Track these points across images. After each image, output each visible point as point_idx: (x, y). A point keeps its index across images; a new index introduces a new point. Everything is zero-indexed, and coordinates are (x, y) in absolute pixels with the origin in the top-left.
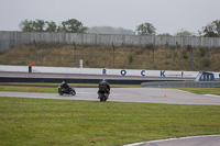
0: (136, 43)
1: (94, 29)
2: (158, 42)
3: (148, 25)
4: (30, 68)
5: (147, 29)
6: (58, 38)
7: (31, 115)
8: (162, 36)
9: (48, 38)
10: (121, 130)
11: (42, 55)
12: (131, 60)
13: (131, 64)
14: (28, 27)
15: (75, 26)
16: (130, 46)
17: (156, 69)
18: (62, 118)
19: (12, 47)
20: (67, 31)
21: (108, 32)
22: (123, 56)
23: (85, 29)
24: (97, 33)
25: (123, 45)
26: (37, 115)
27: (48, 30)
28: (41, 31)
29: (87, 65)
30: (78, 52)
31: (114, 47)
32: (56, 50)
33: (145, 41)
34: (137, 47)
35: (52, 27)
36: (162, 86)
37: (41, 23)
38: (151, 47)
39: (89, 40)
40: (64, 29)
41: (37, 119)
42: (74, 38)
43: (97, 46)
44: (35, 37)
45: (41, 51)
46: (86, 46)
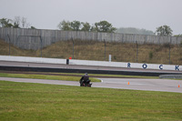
0: (156, 42)
1: (122, 29)
2: (174, 41)
3: (166, 27)
4: (68, 61)
5: (165, 31)
6: (91, 36)
7: (68, 100)
8: (177, 37)
9: (83, 36)
10: (142, 113)
11: (78, 50)
12: (151, 56)
13: (151, 59)
14: (66, 27)
15: (105, 27)
16: (150, 44)
17: (171, 63)
18: (93, 102)
19: (53, 43)
20: (99, 31)
21: (133, 32)
22: (144, 52)
23: (114, 29)
24: (124, 33)
25: (145, 44)
26: (73, 100)
27: (83, 30)
28: (78, 30)
29: (114, 59)
30: (108, 49)
31: (137, 45)
32: (89, 47)
33: (163, 41)
34: (156, 45)
35: (87, 27)
36: (177, 78)
37: (77, 24)
38: (168, 46)
39: (117, 39)
40: (97, 29)
41: (72, 103)
42: (105, 36)
43: (123, 44)
44: (72, 35)
45: (77, 47)
46: (114, 43)
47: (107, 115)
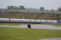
0: (39, 12)
2: (45, 12)
3: (43, 7)
4: (10, 19)
5: (42, 9)
6: (18, 11)
7: (10, 32)
8: (46, 11)
9: (15, 11)
10: (35, 36)
11: (13, 15)
12: (38, 17)
13: (38, 18)
14: (9, 8)
15: (22, 8)
16: (37, 13)
17: (44, 19)
18: (18, 33)
19: (5, 13)
20: (20, 9)
21: (31, 9)
22: (35, 16)
23: (25, 8)
24: (28, 10)
25: (35, 13)
26: (11, 32)
27: (15, 9)
28: (13, 9)
29: (25, 18)
30: (23, 15)
31: (33, 14)
32: (17, 14)
33: (42, 12)
34: (39, 13)
35: (16, 8)
36: (46, 24)
37: (13, 7)
38: (43, 14)
39: (26, 12)
40: (19, 8)
41: (11, 33)
42: (22, 11)
43: (28, 13)
44: (11, 10)
45: (13, 14)
46: (25, 13)
47: (23, 37)
